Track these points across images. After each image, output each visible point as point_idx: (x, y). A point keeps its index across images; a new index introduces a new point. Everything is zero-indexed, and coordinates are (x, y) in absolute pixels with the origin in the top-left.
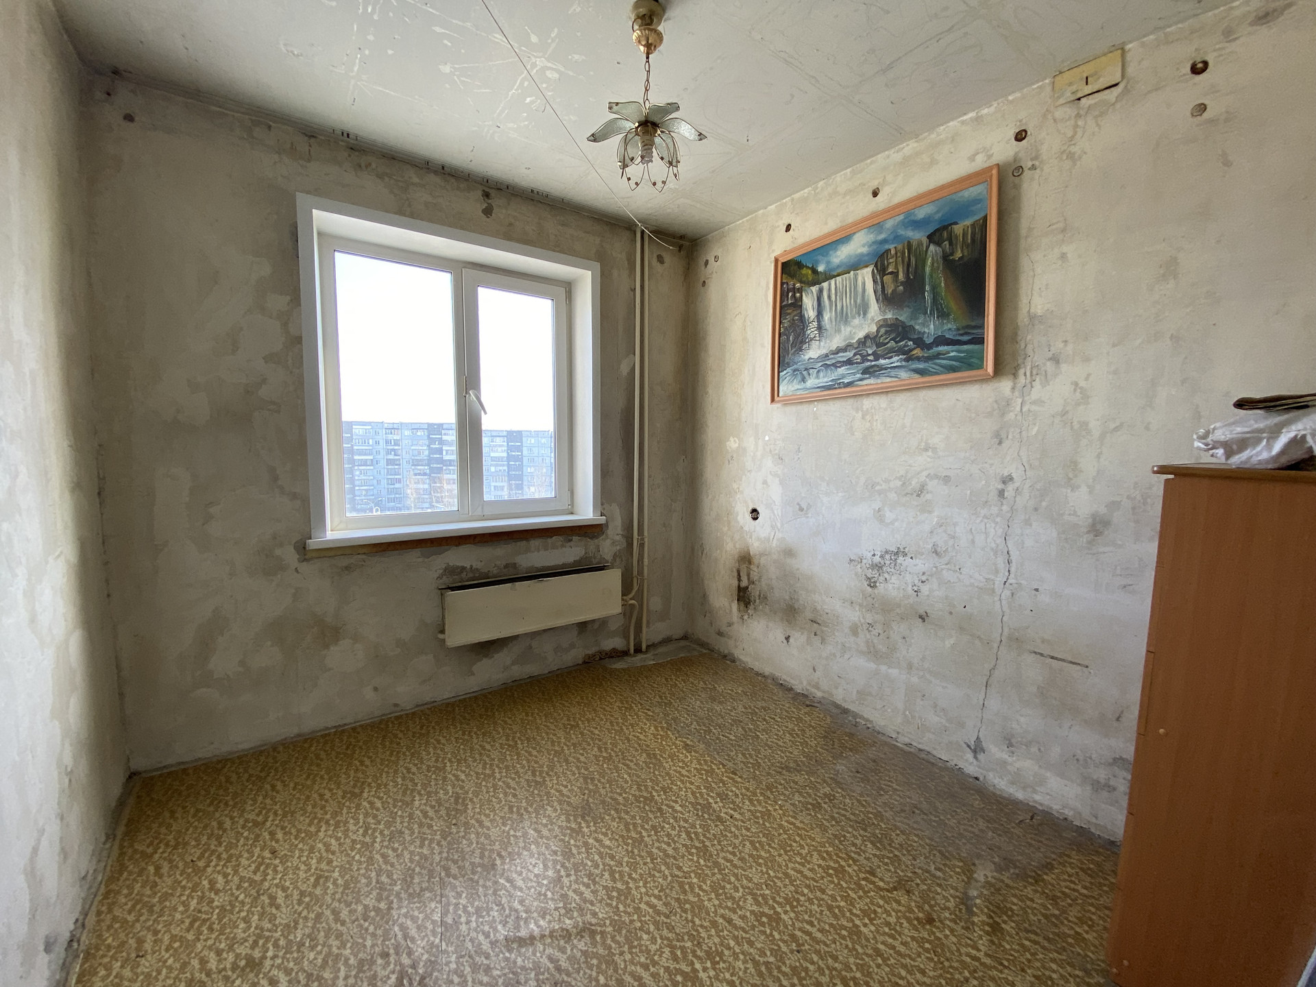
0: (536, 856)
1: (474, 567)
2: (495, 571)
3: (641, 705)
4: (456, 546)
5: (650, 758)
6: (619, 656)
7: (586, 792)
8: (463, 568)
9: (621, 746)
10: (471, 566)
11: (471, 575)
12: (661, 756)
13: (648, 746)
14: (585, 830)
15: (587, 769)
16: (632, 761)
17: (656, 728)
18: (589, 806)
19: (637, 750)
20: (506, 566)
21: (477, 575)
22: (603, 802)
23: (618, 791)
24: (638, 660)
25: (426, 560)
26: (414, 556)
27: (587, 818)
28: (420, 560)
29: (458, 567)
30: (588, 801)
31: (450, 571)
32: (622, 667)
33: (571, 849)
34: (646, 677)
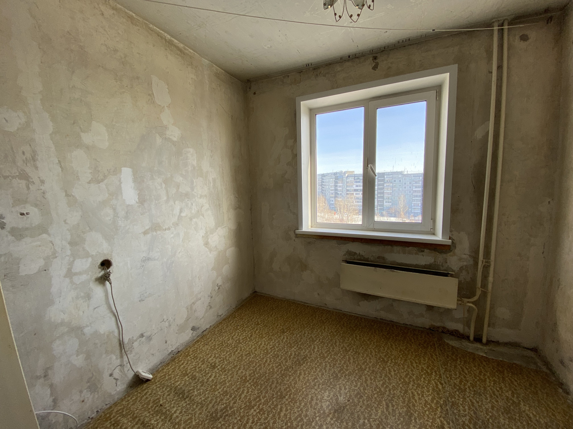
0: (299, 409)
1: (361, 254)
2: (372, 259)
3: (440, 377)
4: (352, 242)
5: (407, 415)
6: (458, 337)
7: (351, 401)
8: (355, 253)
9: (397, 392)
10: (359, 254)
11: (359, 257)
12: (415, 419)
13: (414, 406)
14: (329, 419)
15: (364, 389)
16: (393, 406)
17: (433, 399)
18: (344, 409)
19: (404, 402)
20: (379, 257)
21: (362, 258)
22: (352, 414)
23: (366, 415)
24: (471, 347)
25: (339, 246)
26: (334, 243)
27: (336, 414)
28: (336, 245)
29: (353, 252)
30: (346, 406)
31: (349, 253)
32: (454, 345)
33: (313, 421)
34: (465, 362)
